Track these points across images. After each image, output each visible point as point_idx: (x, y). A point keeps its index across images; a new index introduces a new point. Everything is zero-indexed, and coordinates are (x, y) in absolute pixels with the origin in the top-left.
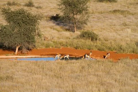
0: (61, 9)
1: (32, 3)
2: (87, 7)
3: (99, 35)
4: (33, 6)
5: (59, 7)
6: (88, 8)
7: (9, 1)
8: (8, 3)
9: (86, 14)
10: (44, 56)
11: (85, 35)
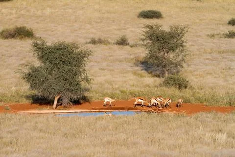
0: (145, 45)
1: (125, 40)
2: (183, 42)
3: (190, 82)
4: (128, 44)
5: (142, 43)
6: (184, 44)
7: (93, 38)
8: (92, 41)
9: (182, 52)
10: (94, 111)
11: (169, 82)
